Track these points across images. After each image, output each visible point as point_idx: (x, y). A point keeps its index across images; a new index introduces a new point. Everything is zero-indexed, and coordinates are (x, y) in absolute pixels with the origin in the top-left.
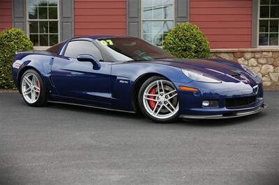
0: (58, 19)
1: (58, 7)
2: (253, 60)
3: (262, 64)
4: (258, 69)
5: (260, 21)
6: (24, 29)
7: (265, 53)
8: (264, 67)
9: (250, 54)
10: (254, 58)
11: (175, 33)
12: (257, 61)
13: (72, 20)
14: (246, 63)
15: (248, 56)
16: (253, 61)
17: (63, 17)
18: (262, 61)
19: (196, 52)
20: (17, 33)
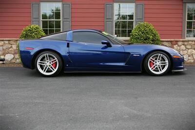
0: (61, 20)
1: (61, 12)
3: (188, 49)
4: (186, 52)
5: (187, 22)
6: (39, 25)
7: (190, 42)
8: (189, 50)
9: (181, 42)
10: (184, 45)
11: (139, 28)
12: (186, 47)
13: (70, 20)
14: (179, 48)
15: (180, 43)
16: (183, 47)
17: (64, 18)
18: (189, 47)
19: (152, 41)
20: (36, 28)
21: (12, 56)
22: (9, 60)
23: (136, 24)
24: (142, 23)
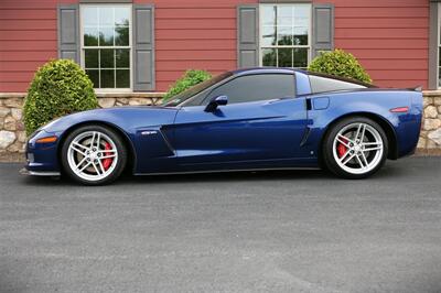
0: (130, 46)
1: (130, 27)
2: (431, 108)
4: (438, 122)
5: (440, 49)
6: (77, 60)
9: (426, 99)
10: (433, 105)
11: (322, 65)
12: (438, 110)
13: (152, 47)
16: (430, 110)
17: (137, 43)
20: (69, 66)
21: (13, 136)
22: (6, 145)
23: (315, 55)
24: (329, 53)
